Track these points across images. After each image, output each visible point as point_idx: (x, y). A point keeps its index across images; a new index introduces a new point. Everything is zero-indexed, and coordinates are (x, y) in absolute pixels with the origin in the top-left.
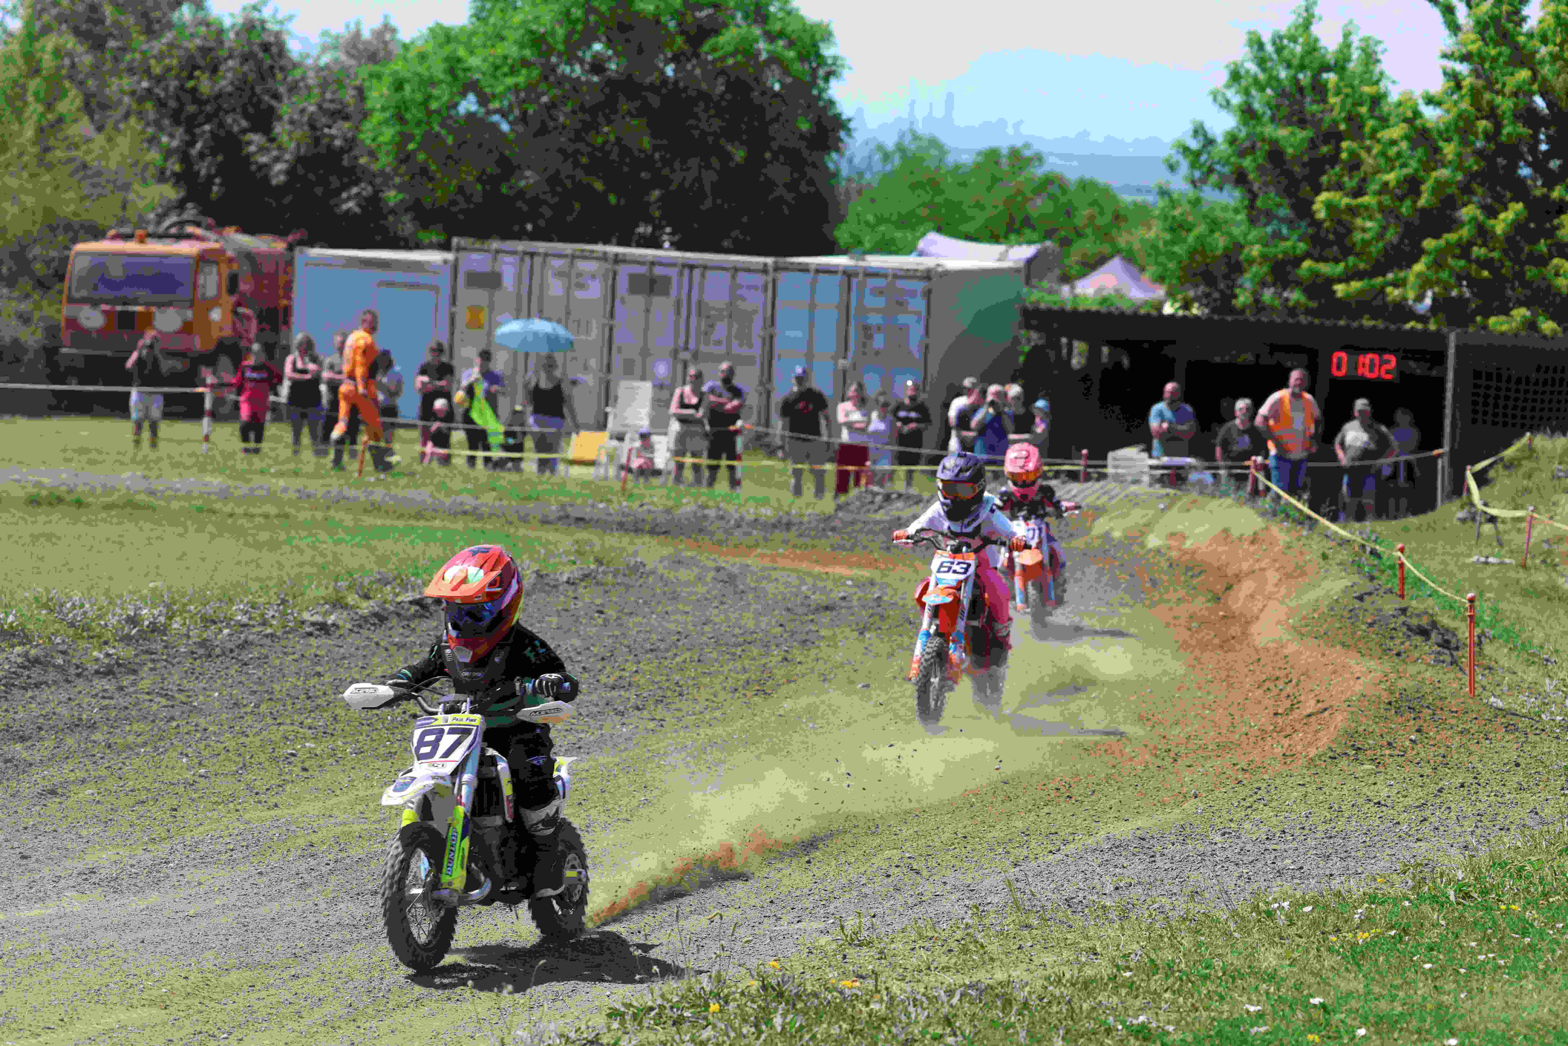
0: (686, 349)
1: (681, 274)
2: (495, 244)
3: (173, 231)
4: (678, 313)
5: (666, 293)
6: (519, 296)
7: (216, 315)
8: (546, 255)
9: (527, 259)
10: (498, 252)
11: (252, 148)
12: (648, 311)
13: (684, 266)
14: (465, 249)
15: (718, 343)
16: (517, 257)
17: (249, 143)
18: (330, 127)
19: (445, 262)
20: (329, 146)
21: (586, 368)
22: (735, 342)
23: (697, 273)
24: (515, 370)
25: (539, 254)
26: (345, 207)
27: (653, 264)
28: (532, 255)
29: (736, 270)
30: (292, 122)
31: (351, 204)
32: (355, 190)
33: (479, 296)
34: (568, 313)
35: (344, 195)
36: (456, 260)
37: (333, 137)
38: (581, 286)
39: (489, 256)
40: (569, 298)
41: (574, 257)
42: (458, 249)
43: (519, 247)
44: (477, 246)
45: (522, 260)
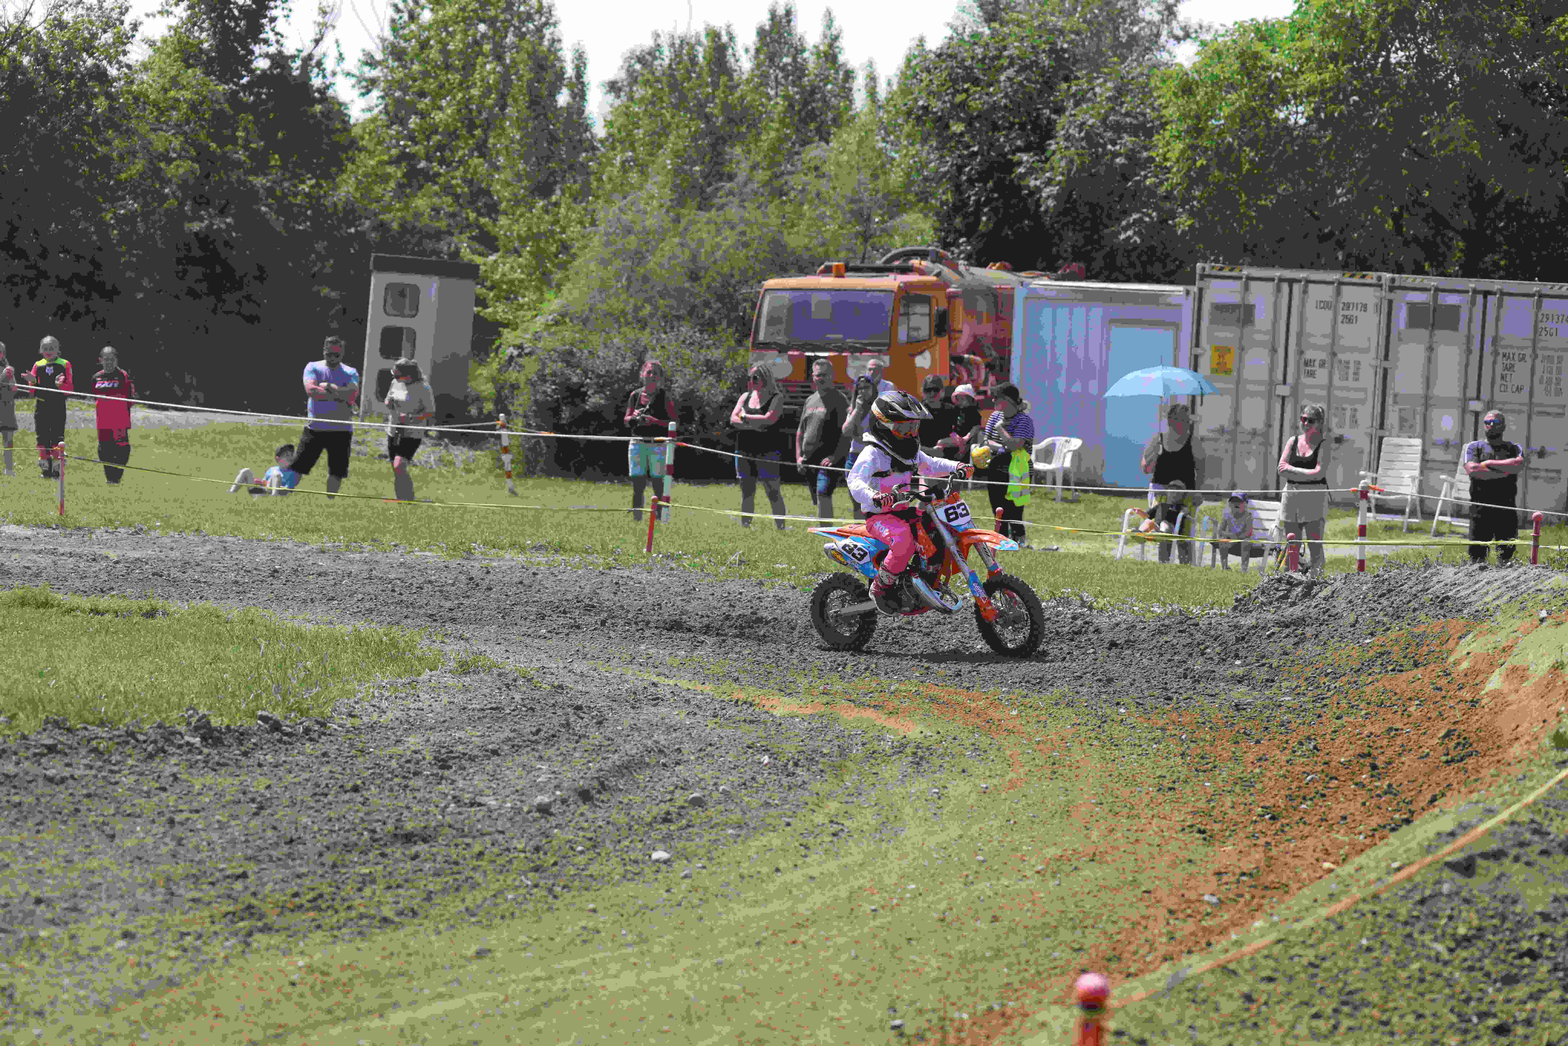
0: (1478, 398)
1: (1473, 303)
2: (1246, 271)
3: (896, 263)
4: (1469, 351)
5: (1455, 327)
6: (1275, 334)
7: (923, 361)
8: (1308, 282)
9: (1285, 287)
10: (1249, 278)
11: (1022, 170)
12: (1431, 349)
13: (1475, 292)
14: (1209, 276)
15: (1519, 389)
16: (1270, 286)
17: (1020, 163)
18: (1114, 144)
19: (1188, 294)
20: (1110, 166)
21: (1354, 422)
22: (1539, 389)
23: (1492, 300)
24: (1269, 425)
25: (1299, 281)
26: (1122, 237)
27: (1437, 290)
28: (1291, 282)
29: (1541, 296)
30: (1067, 138)
31: (1130, 233)
32: (1135, 216)
33: (1227, 334)
34: (1334, 354)
35: (1124, 223)
36: (1201, 290)
37: (1116, 155)
38: (1349, 320)
39: (1238, 285)
40: (1334, 335)
41: (1341, 283)
42: (1203, 277)
43: (1277, 273)
44: (1226, 272)
45: (1279, 290)
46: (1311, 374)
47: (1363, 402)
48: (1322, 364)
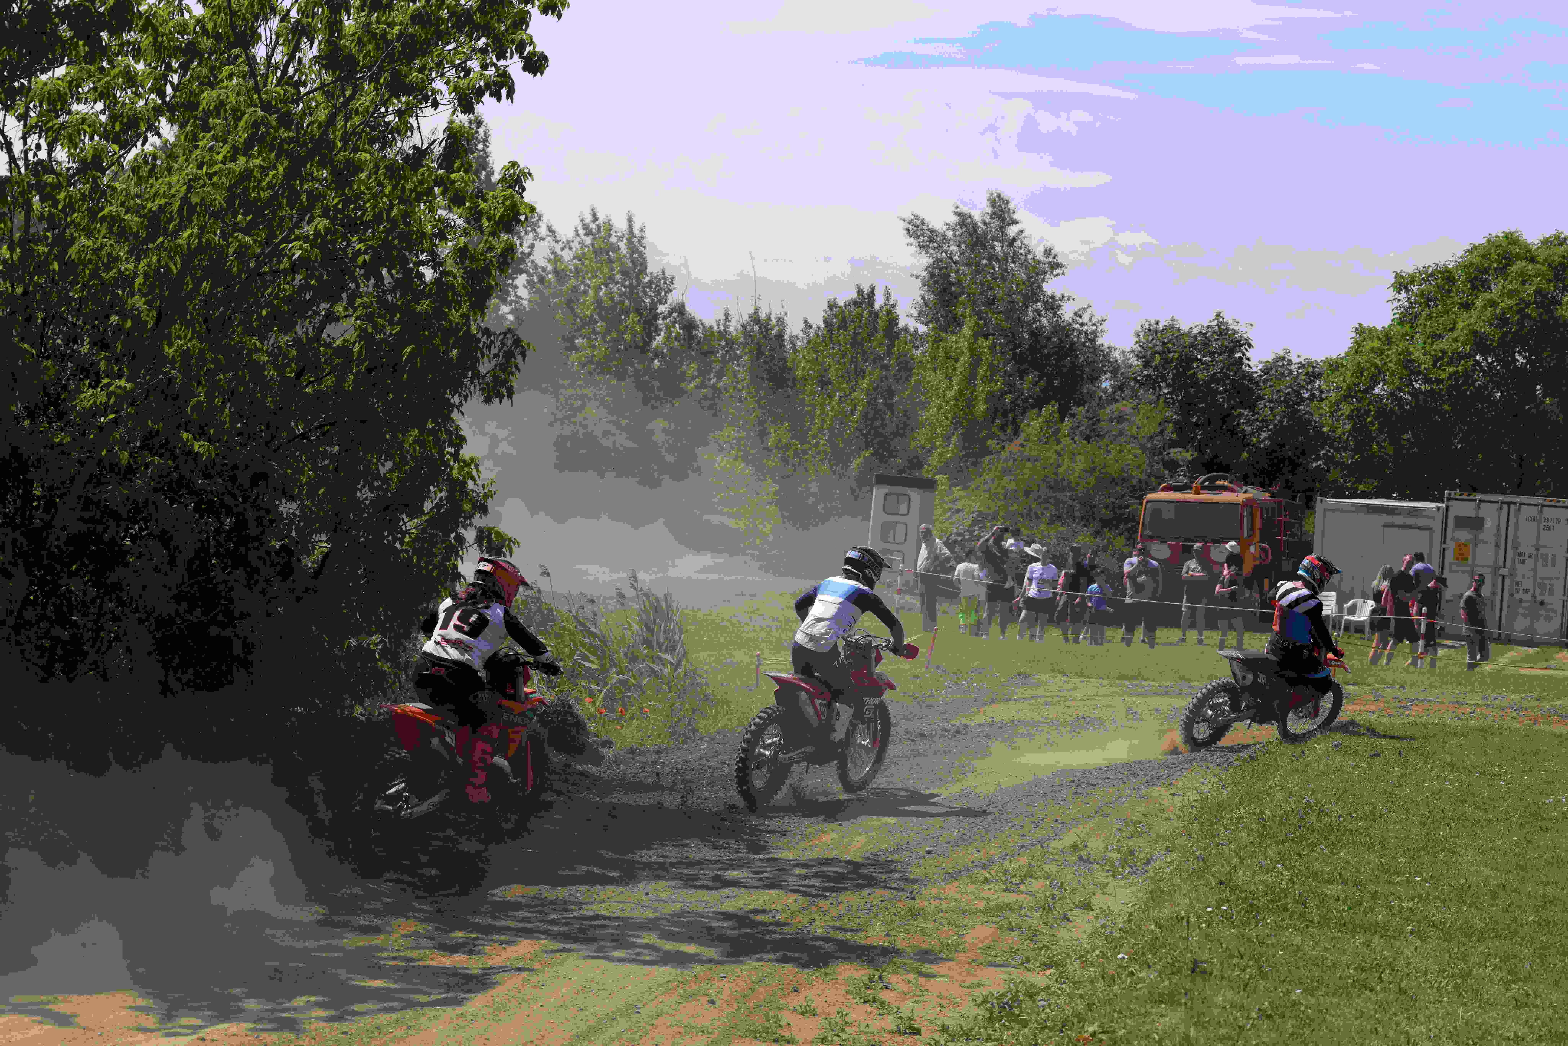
2: (1479, 496)
6: (1498, 535)
8: (1521, 504)
9: (1505, 507)
10: (1481, 501)
14: (1455, 499)
16: (1495, 506)
19: (1438, 509)
21: (1551, 592)
24: (1494, 593)
25: (1515, 504)
28: (1509, 504)
33: (1465, 535)
34: (1538, 550)
36: (1447, 508)
38: (1548, 528)
39: (1473, 505)
40: (1538, 538)
41: (1543, 506)
42: (1449, 499)
43: (1501, 498)
44: (1464, 497)
45: (1501, 508)
46: (1523, 562)
47: (1557, 579)
48: (1530, 556)
